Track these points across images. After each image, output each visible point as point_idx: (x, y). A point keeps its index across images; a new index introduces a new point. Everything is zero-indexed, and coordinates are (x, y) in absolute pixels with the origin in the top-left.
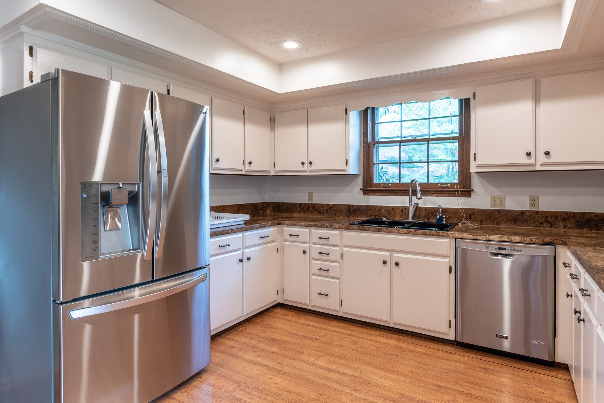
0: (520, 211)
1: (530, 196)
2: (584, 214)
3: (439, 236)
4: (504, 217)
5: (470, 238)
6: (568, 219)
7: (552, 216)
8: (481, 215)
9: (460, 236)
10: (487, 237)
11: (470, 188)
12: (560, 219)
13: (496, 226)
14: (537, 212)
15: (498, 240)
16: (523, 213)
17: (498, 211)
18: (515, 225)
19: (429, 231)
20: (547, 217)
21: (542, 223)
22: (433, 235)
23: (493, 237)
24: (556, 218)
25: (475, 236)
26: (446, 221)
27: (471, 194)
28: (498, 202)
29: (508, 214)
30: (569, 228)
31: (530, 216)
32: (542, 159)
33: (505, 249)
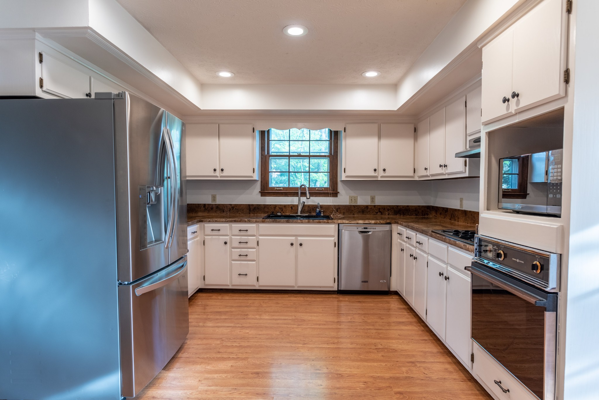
0: (366, 205)
1: (371, 196)
2: (397, 206)
3: (329, 223)
4: (357, 209)
5: (347, 223)
6: (390, 210)
7: (382, 208)
8: (344, 209)
9: (342, 222)
10: (357, 222)
11: (337, 191)
12: (386, 210)
13: (352, 216)
14: (375, 206)
15: (363, 223)
16: (367, 207)
17: (354, 206)
18: (363, 214)
19: (322, 220)
20: (380, 209)
21: (377, 213)
22: (324, 223)
23: (361, 222)
24: (384, 209)
25: (350, 221)
26: (323, 214)
27: (337, 195)
28: (353, 200)
29: (359, 208)
30: (391, 215)
31: (371, 208)
32: (382, 173)
33: (367, 228)
